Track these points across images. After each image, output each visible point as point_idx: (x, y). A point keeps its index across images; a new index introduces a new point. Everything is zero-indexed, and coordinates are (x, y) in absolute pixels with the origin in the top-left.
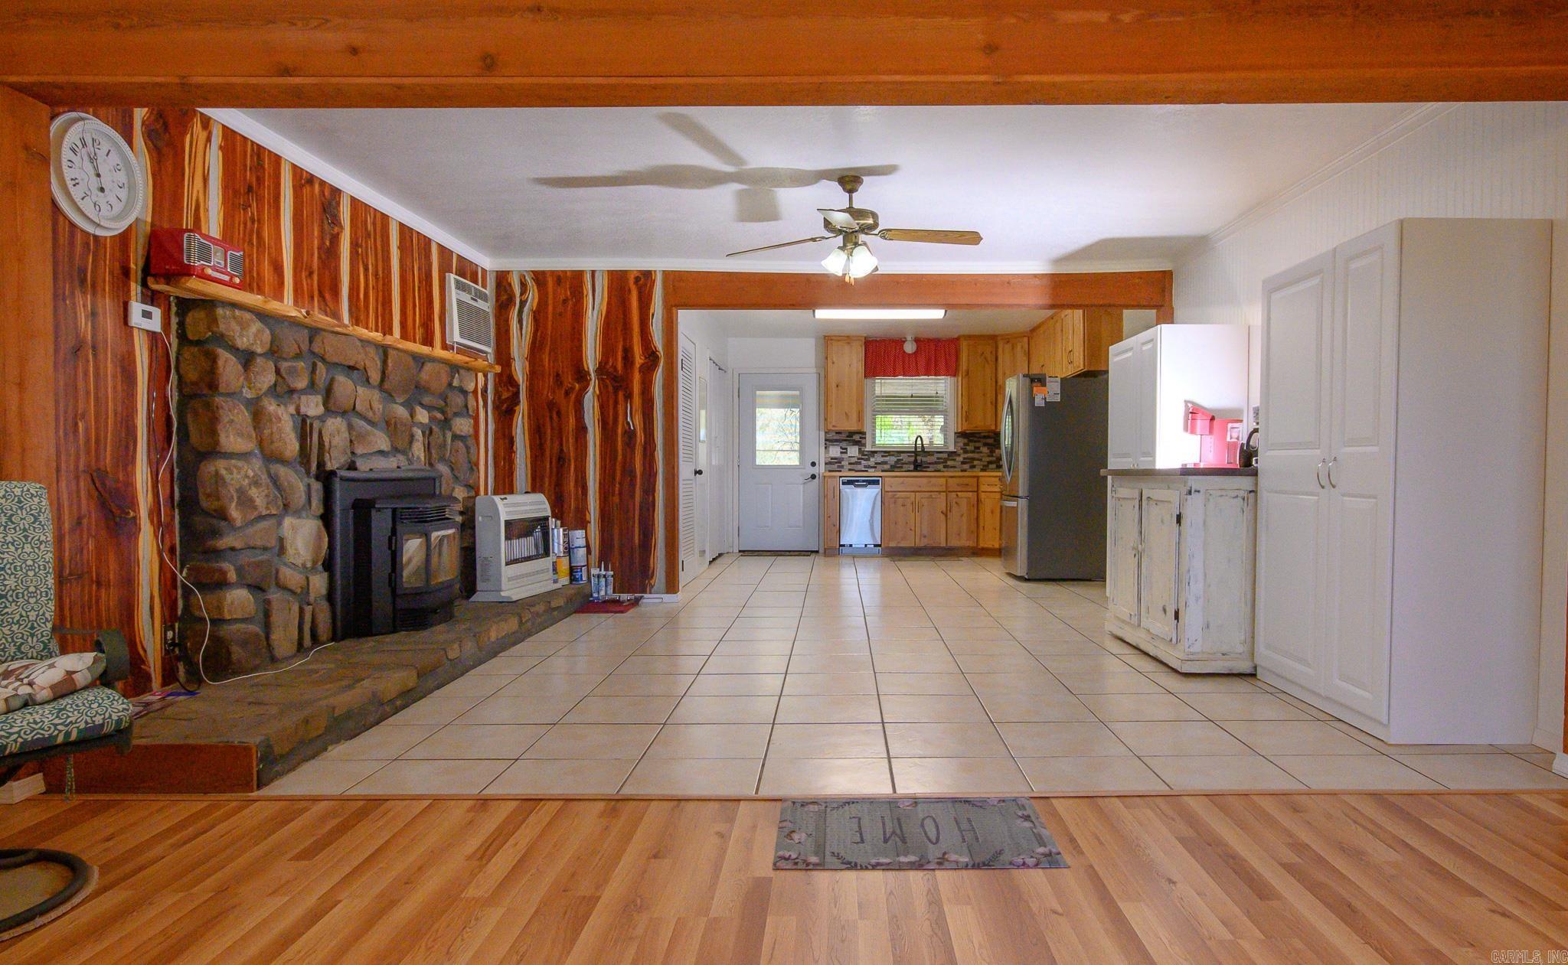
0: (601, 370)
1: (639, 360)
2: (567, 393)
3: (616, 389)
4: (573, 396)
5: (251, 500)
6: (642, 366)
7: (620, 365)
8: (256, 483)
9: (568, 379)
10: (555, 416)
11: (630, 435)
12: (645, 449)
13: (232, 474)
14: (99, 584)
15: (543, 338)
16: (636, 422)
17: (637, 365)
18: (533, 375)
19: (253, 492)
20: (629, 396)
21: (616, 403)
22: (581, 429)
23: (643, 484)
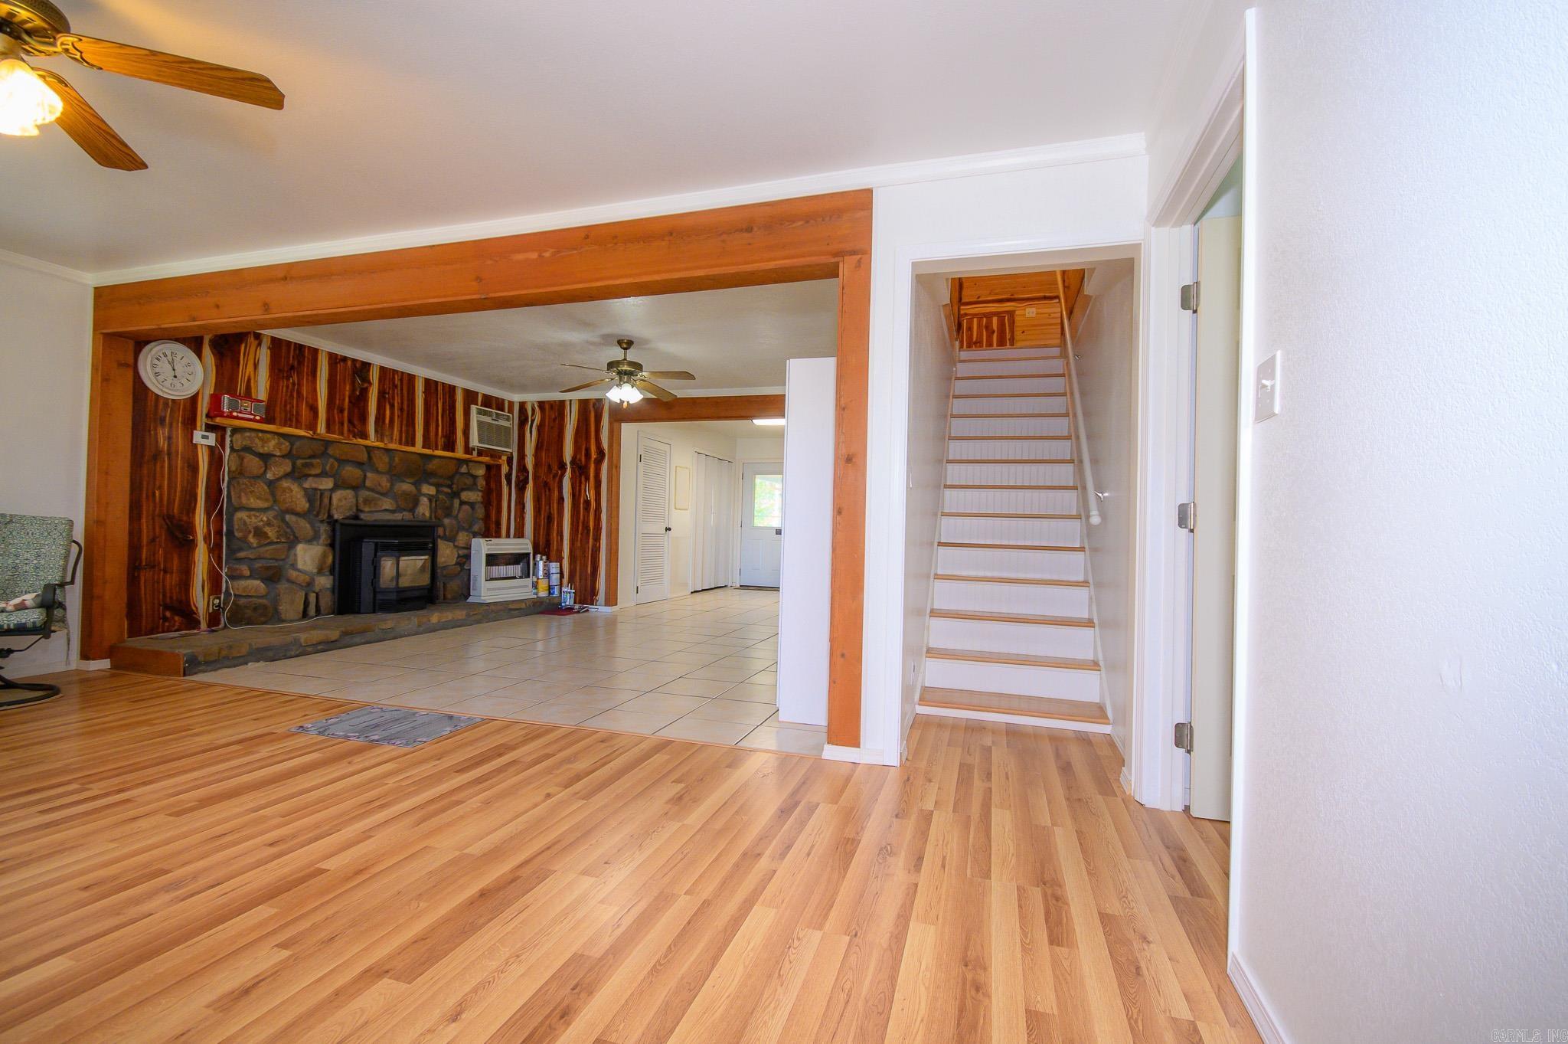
0: (573, 462)
1: (594, 455)
2: (554, 477)
3: (580, 475)
4: (557, 479)
5: (266, 533)
6: (595, 459)
7: (583, 459)
8: (269, 524)
9: (555, 467)
10: (547, 491)
11: (587, 503)
12: (595, 511)
13: (251, 519)
14: (165, 572)
15: (542, 443)
16: (591, 495)
17: (593, 459)
18: (536, 465)
19: (267, 529)
20: (587, 479)
21: (580, 482)
22: (561, 499)
23: (594, 535)
